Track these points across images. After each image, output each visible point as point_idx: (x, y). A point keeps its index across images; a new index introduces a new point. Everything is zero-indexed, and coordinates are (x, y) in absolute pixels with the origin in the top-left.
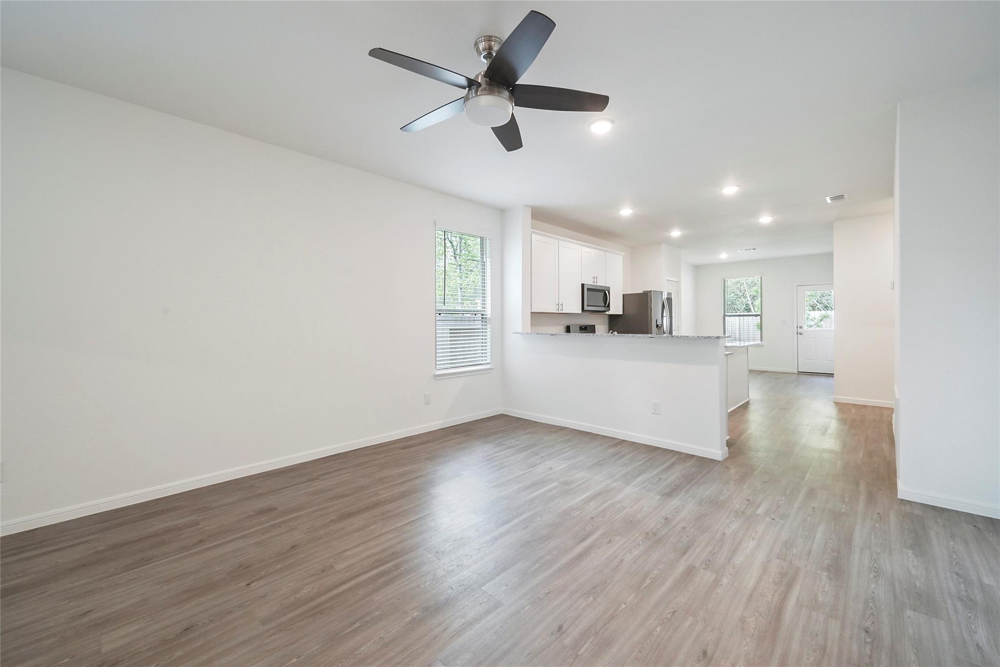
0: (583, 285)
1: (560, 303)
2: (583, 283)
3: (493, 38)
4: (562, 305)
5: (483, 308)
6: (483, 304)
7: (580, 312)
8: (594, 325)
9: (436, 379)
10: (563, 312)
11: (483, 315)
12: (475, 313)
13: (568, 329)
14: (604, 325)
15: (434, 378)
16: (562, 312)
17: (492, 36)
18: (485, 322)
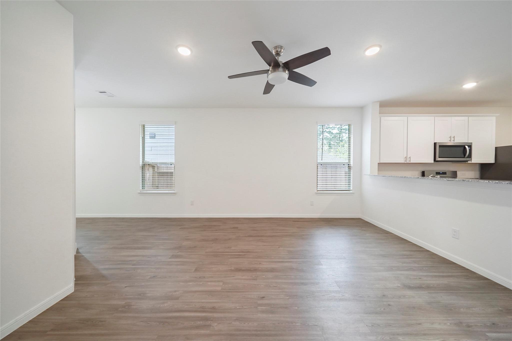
0: (435, 144)
1: (408, 157)
2: (435, 142)
3: (277, 47)
4: (410, 158)
5: (349, 161)
6: (350, 159)
7: (433, 162)
8: (456, 171)
9: (317, 194)
10: (411, 162)
11: (349, 165)
12: (344, 164)
13: (423, 174)
14: (472, 171)
15: (316, 194)
16: (409, 162)
17: (277, 46)
18: (350, 168)
